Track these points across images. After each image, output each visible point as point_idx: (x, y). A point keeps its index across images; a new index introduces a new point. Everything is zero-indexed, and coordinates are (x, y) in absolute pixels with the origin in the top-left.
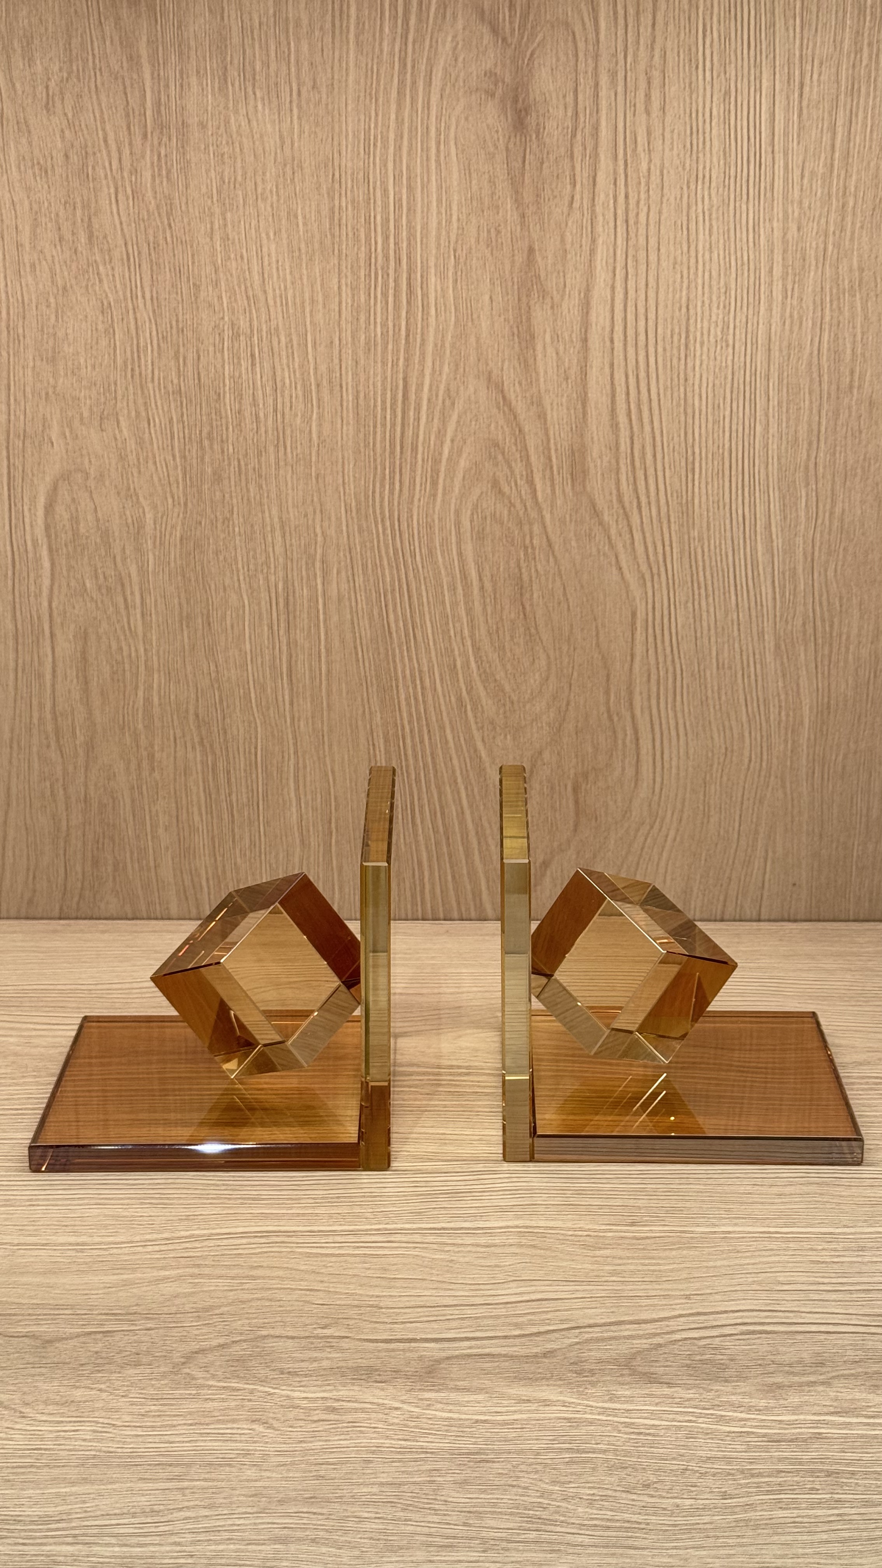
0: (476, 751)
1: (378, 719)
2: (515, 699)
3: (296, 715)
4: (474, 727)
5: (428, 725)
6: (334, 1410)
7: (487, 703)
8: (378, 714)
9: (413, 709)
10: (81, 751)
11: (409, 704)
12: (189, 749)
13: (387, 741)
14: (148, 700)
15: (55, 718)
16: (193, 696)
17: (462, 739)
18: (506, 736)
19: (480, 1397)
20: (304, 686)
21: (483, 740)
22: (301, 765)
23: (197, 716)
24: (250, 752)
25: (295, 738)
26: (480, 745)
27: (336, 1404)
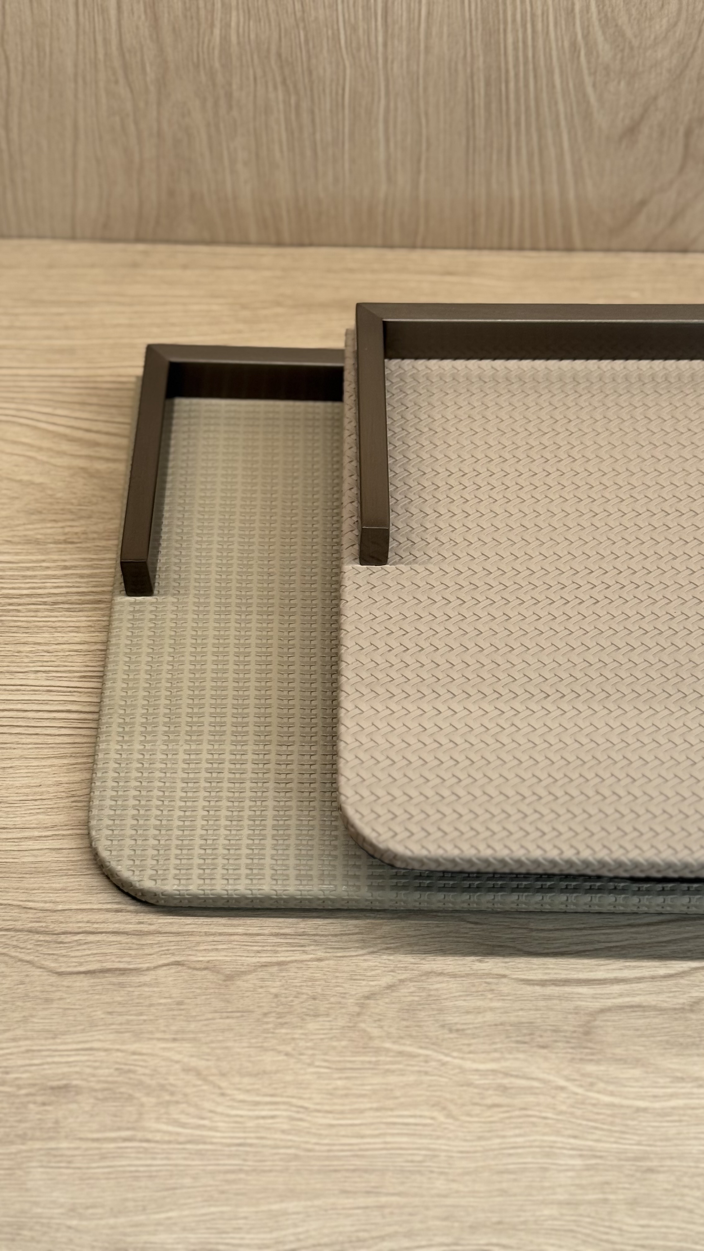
0: (585, 95)
1: (480, 62)
2: (636, 43)
3: (390, 58)
4: (585, 72)
5: (535, 70)
6: (504, 1089)
7: (604, 49)
8: (481, 59)
9: (521, 54)
10: (152, 88)
11: (516, 49)
12: (271, 88)
13: (488, 84)
14: (225, 39)
15: (122, 55)
16: (275, 36)
17: (571, 85)
18: (619, 83)
19: (637, 1072)
20: (401, 28)
21: (594, 85)
22: (392, 105)
23: (279, 55)
24: (337, 93)
25: (387, 80)
26: (590, 90)
27: (506, 1081)
